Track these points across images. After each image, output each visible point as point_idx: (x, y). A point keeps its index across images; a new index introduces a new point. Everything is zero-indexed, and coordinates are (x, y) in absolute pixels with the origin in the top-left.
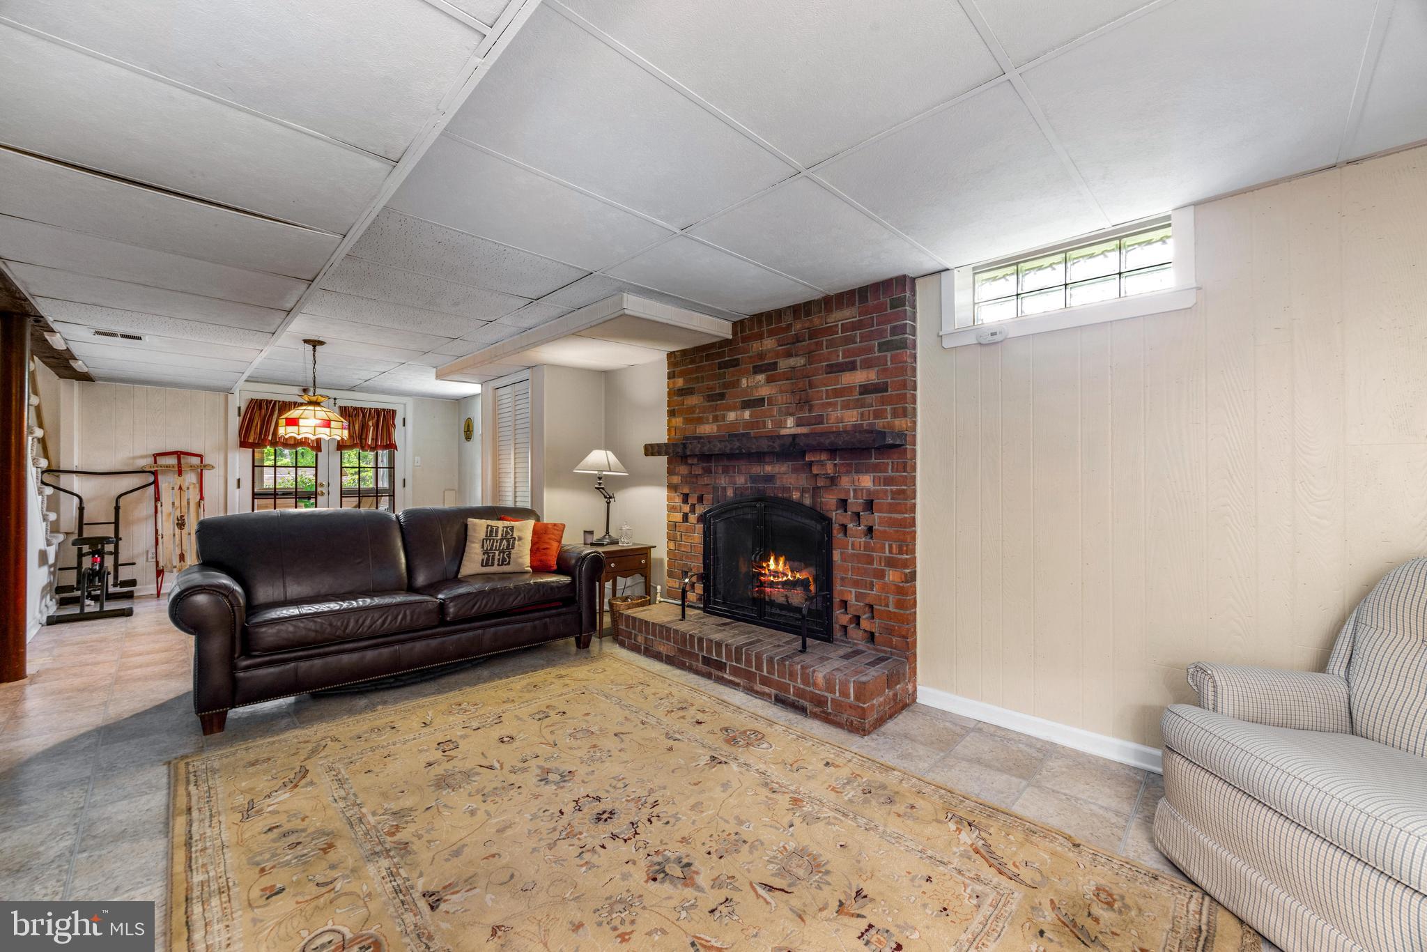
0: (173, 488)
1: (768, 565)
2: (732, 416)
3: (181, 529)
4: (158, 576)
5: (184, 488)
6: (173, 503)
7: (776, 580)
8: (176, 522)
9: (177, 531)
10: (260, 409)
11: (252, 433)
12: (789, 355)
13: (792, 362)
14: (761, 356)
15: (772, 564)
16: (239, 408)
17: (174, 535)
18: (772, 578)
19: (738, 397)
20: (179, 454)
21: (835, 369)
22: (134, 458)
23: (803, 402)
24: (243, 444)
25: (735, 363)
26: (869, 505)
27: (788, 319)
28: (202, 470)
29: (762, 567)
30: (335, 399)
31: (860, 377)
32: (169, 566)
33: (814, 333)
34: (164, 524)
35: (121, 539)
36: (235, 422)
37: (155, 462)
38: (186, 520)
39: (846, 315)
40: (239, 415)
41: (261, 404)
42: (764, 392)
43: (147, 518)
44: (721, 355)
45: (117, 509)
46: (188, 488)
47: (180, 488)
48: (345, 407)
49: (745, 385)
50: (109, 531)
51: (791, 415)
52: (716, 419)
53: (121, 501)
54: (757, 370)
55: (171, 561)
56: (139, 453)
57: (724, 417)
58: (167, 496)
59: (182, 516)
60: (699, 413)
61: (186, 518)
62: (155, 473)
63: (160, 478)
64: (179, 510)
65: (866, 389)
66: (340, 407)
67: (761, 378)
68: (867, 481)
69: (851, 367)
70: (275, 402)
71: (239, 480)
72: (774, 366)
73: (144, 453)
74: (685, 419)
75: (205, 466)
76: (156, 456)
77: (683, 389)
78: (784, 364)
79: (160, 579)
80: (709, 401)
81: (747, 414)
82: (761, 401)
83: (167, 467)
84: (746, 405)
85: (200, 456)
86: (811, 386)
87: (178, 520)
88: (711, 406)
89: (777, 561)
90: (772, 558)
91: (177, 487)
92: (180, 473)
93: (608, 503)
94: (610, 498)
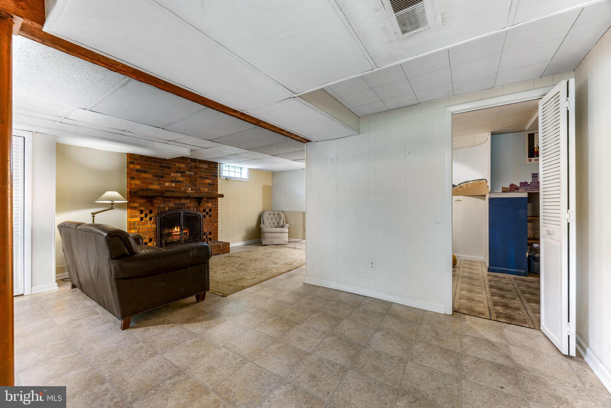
1: (175, 230)
2: (167, 184)
7: (177, 234)
12: (189, 171)
13: (190, 173)
14: (179, 168)
15: (176, 229)
18: (176, 233)
19: (170, 178)
21: (202, 178)
23: (193, 184)
25: (169, 168)
26: (210, 210)
27: (189, 161)
29: (173, 230)
31: (208, 181)
33: (196, 167)
39: (205, 166)
42: (181, 179)
44: (162, 163)
49: (173, 176)
51: (190, 187)
52: (159, 184)
54: (177, 172)
57: (164, 184)
60: (149, 181)
65: (209, 184)
67: (179, 175)
68: (210, 205)
69: (206, 178)
72: (184, 172)
74: (141, 182)
77: (140, 170)
78: (188, 173)
80: (155, 177)
81: (174, 185)
82: (179, 181)
84: (172, 182)
86: (195, 180)
88: (157, 179)
89: (177, 229)
90: (176, 227)
93: (93, 217)
94: (93, 214)
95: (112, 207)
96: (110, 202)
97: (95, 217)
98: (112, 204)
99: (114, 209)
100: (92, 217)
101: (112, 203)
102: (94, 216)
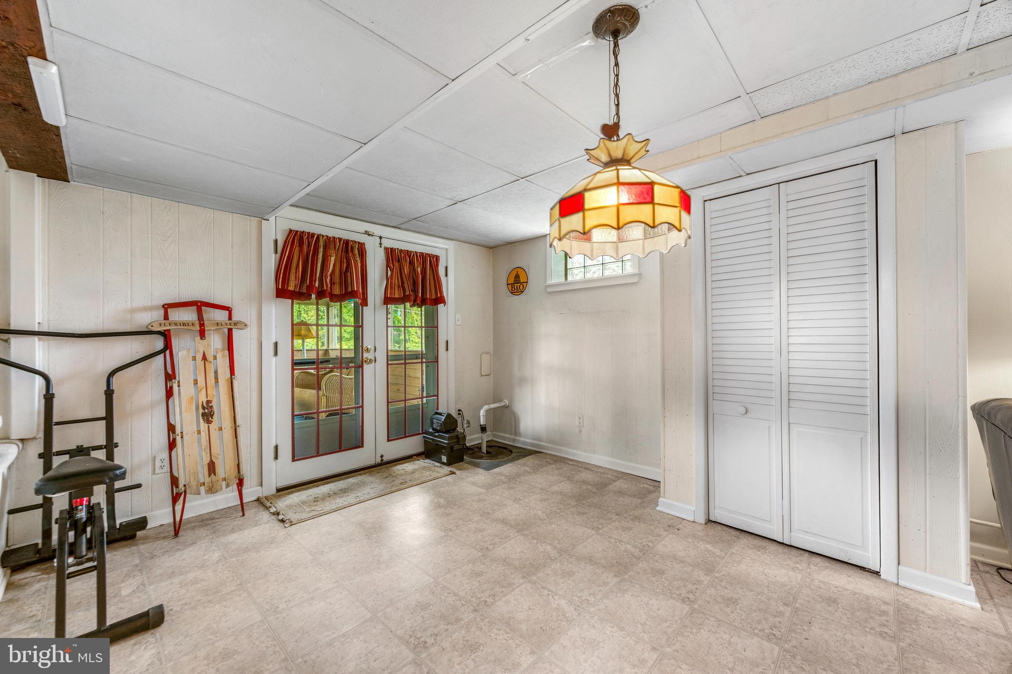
0: (194, 358)
3: (209, 422)
4: (175, 499)
5: (210, 357)
6: (196, 382)
8: (201, 411)
9: (203, 426)
10: (301, 244)
11: (292, 277)
16: (276, 241)
17: (199, 432)
20: (199, 306)
22: (133, 311)
24: (281, 293)
28: (230, 331)
30: (381, 238)
32: (194, 483)
34: (184, 415)
35: (116, 446)
36: (270, 262)
37: (166, 317)
38: (215, 409)
40: (276, 252)
41: (301, 238)
43: (152, 406)
45: (109, 394)
46: (215, 358)
47: (204, 358)
48: (392, 249)
50: (96, 434)
53: (115, 380)
55: (196, 475)
56: (140, 302)
58: (185, 371)
59: (208, 402)
61: (214, 404)
62: (166, 336)
63: (175, 342)
64: (204, 391)
66: (386, 249)
70: (318, 236)
71: (276, 344)
73: (149, 303)
75: (235, 324)
76: (167, 307)
79: (179, 507)
83: (184, 324)
85: (228, 309)
87: (204, 408)
91: (199, 357)
92: (202, 334)
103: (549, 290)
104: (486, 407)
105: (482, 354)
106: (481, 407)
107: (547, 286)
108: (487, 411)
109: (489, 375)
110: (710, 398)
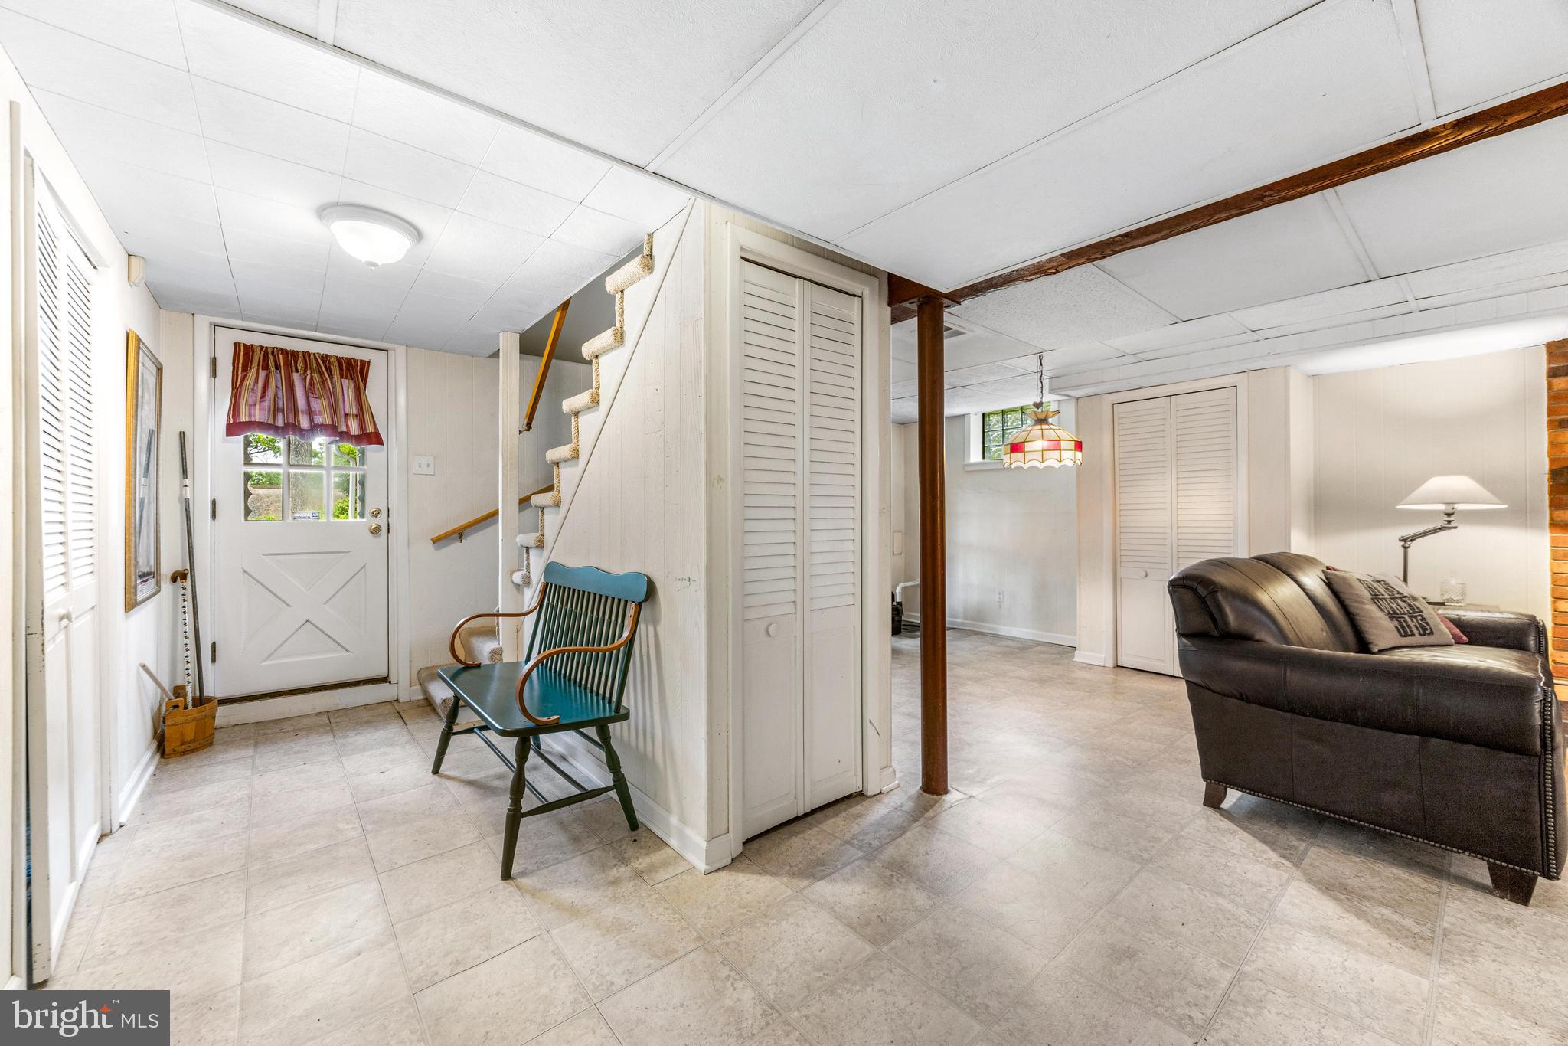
93: (1405, 548)
94: (1406, 541)
95: (1449, 522)
96: (1442, 507)
97: (1409, 550)
98: (1449, 515)
99: (1455, 528)
100: (1403, 549)
101: (1451, 511)
102: (1408, 547)
103: (968, 469)
104: (902, 585)
105: (894, 532)
106: (897, 585)
107: (965, 465)
108: (905, 589)
109: (901, 554)
110: (1118, 566)
